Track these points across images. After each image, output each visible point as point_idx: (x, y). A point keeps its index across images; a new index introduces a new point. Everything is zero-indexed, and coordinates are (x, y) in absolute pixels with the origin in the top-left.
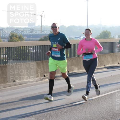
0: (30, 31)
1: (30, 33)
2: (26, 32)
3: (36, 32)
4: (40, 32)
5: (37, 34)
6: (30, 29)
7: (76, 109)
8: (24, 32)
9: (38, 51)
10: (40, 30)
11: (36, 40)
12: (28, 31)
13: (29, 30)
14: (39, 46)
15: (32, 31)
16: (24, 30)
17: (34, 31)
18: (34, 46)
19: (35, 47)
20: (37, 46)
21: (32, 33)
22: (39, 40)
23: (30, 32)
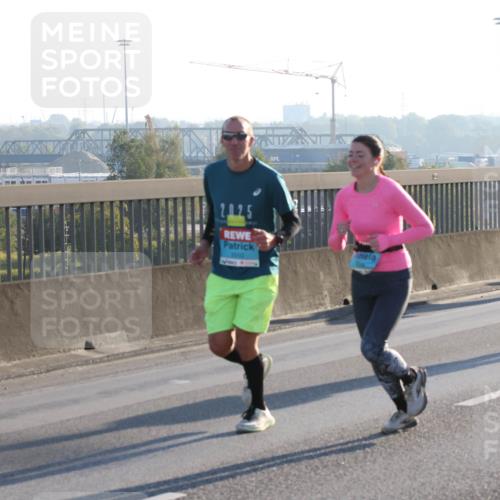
0: (291, 135)
1: (291, 143)
2: (276, 139)
3: (314, 139)
4: (329, 139)
5: (318, 146)
6: (293, 129)
7: (464, 424)
8: (271, 138)
9: (322, 209)
10: (328, 132)
11: (315, 170)
12: (283, 136)
13: (288, 132)
14: (325, 191)
15: (300, 136)
16: (270, 132)
17: (306, 135)
18: (306, 192)
19: (309, 193)
20: (319, 191)
21: (297, 143)
22: (324, 167)
23: (290, 138)
